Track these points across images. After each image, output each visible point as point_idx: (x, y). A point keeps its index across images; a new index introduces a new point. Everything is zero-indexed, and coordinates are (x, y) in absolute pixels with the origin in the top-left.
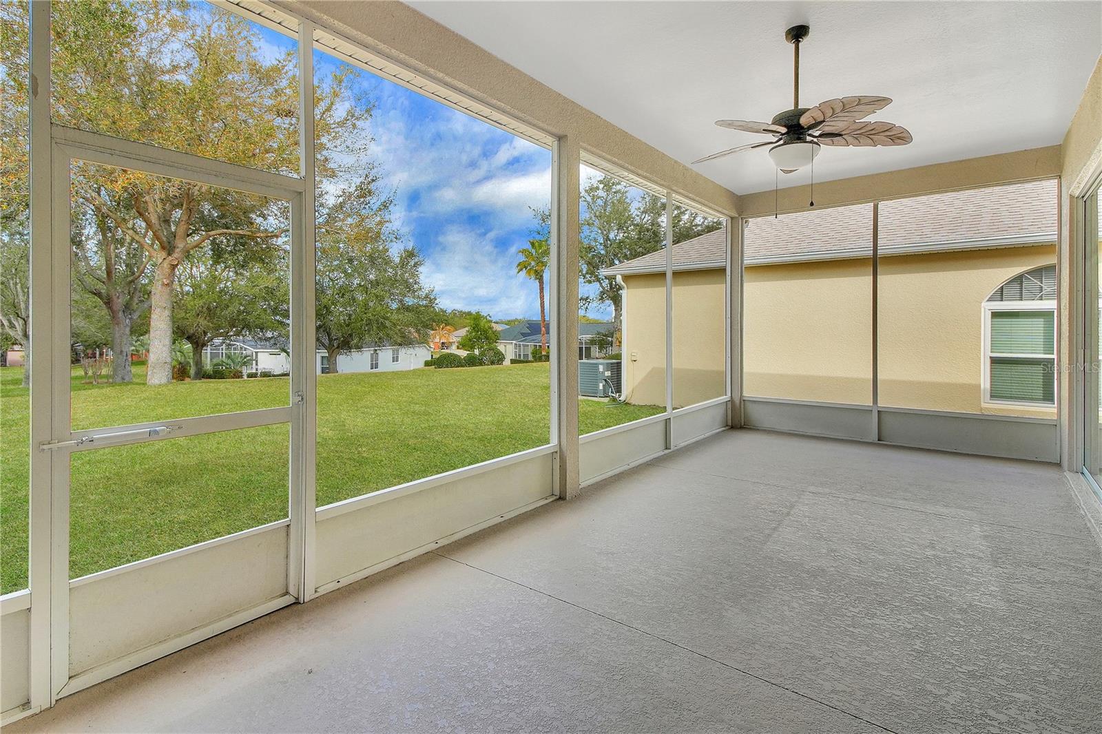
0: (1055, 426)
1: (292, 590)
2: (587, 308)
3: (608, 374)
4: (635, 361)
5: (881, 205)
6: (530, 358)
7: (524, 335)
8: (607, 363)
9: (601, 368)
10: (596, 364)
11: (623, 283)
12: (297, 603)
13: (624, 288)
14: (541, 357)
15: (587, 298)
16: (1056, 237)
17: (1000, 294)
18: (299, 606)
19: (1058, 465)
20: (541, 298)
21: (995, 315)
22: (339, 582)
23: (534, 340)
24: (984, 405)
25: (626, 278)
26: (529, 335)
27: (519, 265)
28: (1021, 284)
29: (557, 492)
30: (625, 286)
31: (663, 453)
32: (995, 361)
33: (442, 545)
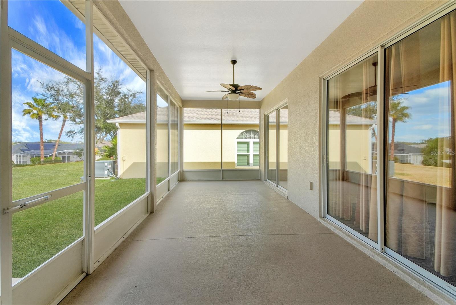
0: (259, 170)
1: (85, 270)
2: (73, 136)
3: (110, 167)
4: (124, 160)
5: (223, 110)
6: (29, 162)
7: (22, 150)
8: (110, 162)
9: (106, 164)
10: (103, 163)
11: (119, 126)
12: (87, 275)
13: (119, 128)
14: (40, 162)
15: (73, 131)
16: (259, 123)
17: (239, 138)
18: (90, 276)
19: (260, 180)
20: (40, 130)
21: (238, 143)
22: (99, 262)
23: (32, 153)
24: (236, 168)
25: (120, 124)
26: (26, 150)
27: (23, 111)
28: (243, 134)
29: (149, 210)
30: (120, 128)
31: (169, 192)
32: (238, 155)
33: (125, 238)
